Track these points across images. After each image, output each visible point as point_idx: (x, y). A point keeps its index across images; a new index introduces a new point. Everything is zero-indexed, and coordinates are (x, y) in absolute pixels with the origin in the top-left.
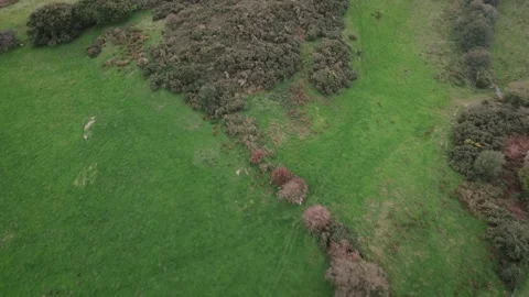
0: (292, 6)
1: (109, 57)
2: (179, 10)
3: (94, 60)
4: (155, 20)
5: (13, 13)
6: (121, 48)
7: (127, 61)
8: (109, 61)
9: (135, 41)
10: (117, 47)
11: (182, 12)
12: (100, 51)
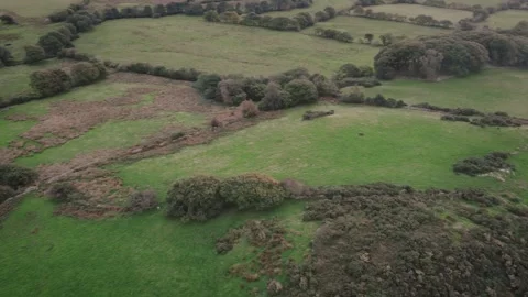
0: (499, 253)
1: (238, 260)
2: (338, 215)
3: (221, 257)
4: (306, 220)
5: (168, 164)
6: (255, 251)
7: (256, 275)
8: (236, 266)
9: (274, 245)
10: (252, 248)
11: (341, 219)
12: (231, 248)
